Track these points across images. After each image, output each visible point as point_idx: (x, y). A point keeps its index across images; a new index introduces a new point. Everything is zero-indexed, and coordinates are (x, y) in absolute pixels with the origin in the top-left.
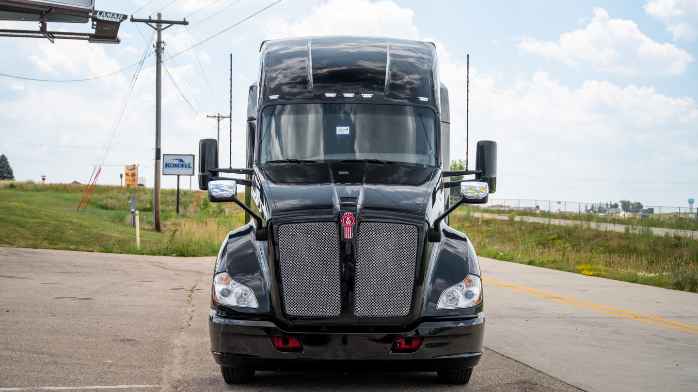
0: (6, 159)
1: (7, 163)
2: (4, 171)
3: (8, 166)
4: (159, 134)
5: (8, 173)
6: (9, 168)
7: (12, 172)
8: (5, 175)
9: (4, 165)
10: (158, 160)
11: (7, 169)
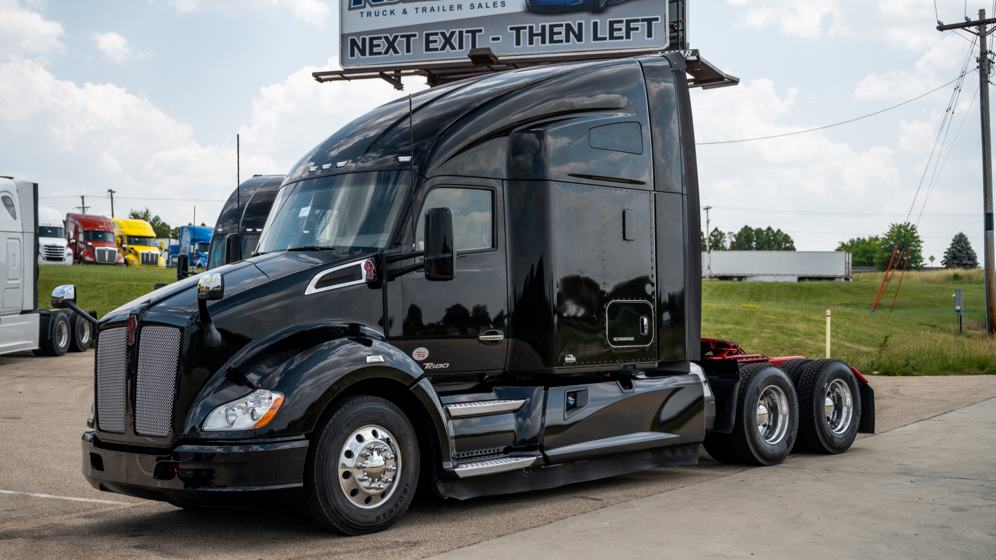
0: (966, 239)
1: (967, 244)
2: (963, 255)
3: (970, 249)
4: (988, 191)
5: (969, 259)
6: (970, 252)
7: (976, 257)
8: (964, 262)
9: (962, 248)
10: (988, 231)
11: (967, 253)
